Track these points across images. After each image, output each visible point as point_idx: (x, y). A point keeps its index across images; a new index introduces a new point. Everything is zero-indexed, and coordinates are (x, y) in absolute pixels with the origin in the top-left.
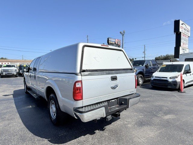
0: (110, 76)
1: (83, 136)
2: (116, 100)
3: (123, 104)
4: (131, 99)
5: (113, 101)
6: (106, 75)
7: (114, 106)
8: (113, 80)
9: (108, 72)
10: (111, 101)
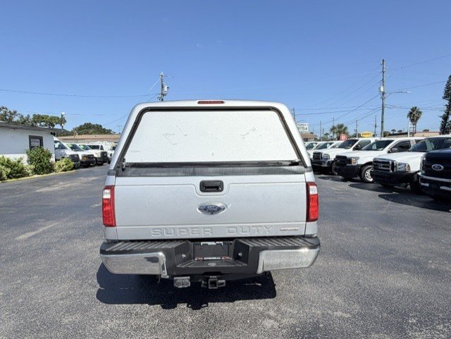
0: (197, 180)
1: (147, 305)
2: (222, 242)
3: (239, 257)
4: (266, 249)
5: (209, 243)
6: (185, 176)
7: (215, 258)
8: (207, 191)
9: (191, 169)
10: (202, 243)
